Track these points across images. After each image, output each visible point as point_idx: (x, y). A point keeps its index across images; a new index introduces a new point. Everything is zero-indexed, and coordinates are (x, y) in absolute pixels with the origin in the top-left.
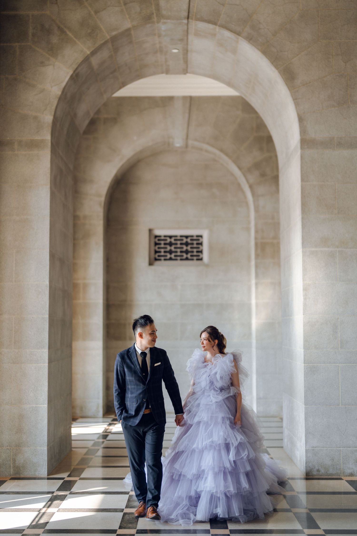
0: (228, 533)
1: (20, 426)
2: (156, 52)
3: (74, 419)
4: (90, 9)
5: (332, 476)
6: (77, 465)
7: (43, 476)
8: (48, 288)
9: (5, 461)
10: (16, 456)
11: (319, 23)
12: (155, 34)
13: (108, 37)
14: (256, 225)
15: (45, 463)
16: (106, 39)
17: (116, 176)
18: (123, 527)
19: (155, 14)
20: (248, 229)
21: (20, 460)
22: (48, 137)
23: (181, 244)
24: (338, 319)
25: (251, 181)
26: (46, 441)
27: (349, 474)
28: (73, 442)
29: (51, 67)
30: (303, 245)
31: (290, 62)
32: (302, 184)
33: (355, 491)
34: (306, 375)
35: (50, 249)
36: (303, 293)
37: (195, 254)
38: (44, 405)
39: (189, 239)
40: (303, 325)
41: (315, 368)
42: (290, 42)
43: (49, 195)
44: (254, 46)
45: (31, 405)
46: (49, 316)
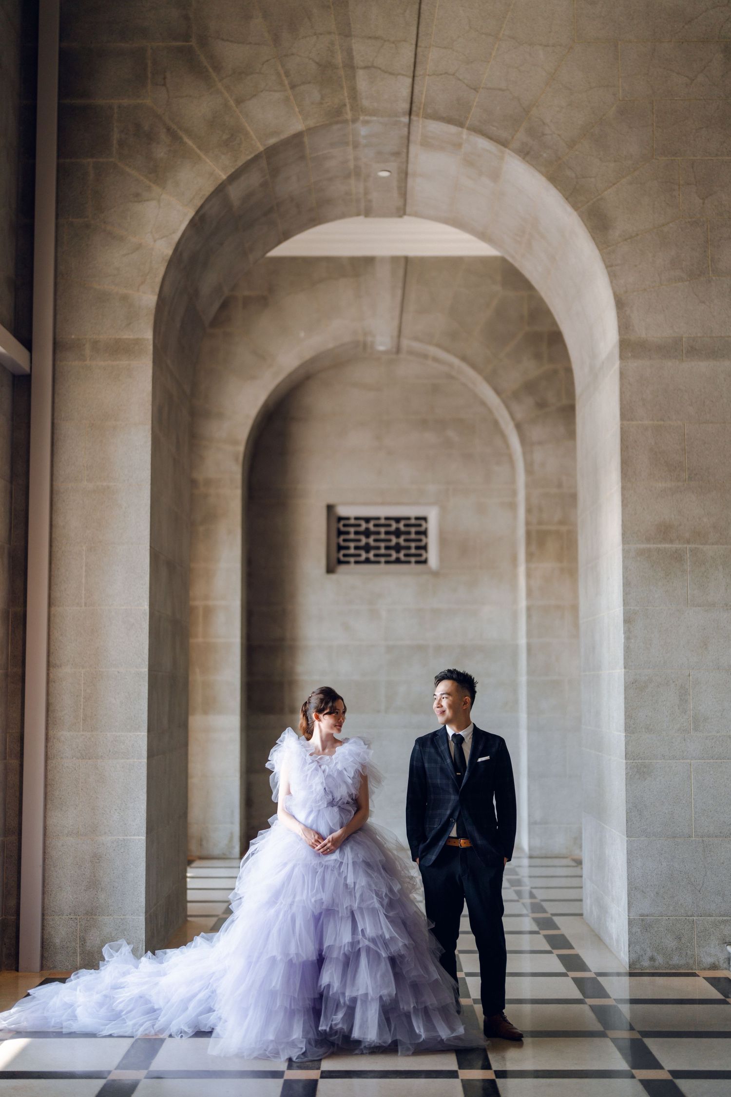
0: (493, 1077)
1: (95, 876)
2: (348, 176)
3: (190, 862)
4: (226, 95)
5: (678, 970)
8: (147, 617)
9: (66, 943)
10: (86, 932)
11: (654, 124)
12: (347, 144)
13: (261, 149)
14: (528, 499)
15: (141, 946)
16: (257, 153)
17: (266, 405)
19: (348, 107)
20: (513, 506)
21: (95, 939)
22: (148, 335)
23: (387, 533)
24: (689, 676)
25: (519, 416)
26: (143, 904)
27: (709, 966)
28: (189, 905)
29: (153, 203)
30: (623, 538)
31: (599, 197)
32: (621, 424)
33: (723, 998)
34: (630, 780)
35: (150, 544)
36: (624, 627)
37: (413, 551)
38: (139, 836)
39: (402, 523)
40: (623, 688)
41: (645, 767)
42: (600, 159)
43: (149, 443)
44: (533, 167)
45: (115, 837)
46: (149, 670)
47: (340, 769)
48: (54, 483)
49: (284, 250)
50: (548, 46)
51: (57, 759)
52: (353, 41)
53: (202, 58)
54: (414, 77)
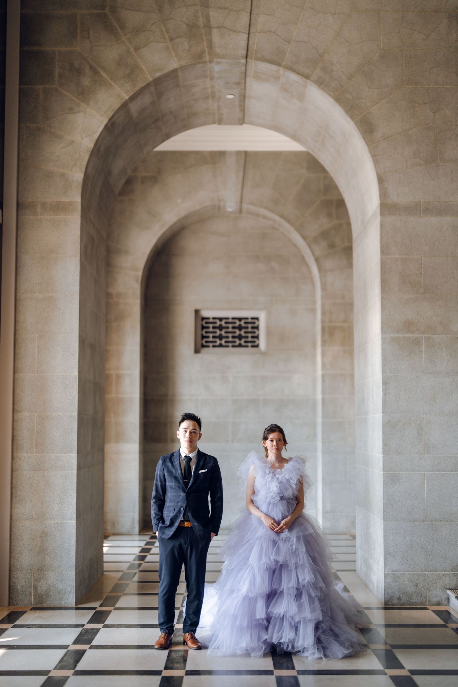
0: (296, 674)
1: (43, 546)
2: (207, 98)
3: (106, 537)
4: (128, 44)
5: (415, 606)
6: (110, 592)
7: (70, 606)
8: (77, 380)
9: (25, 588)
10: (37, 581)
11: (403, 65)
12: (206, 77)
13: (151, 79)
14: (323, 306)
15: (72, 591)
16: (148, 82)
17: (156, 246)
18: (170, 667)
19: (207, 53)
20: (313, 311)
21: (43, 586)
22: (78, 199)
23: (233, 328)
24: (424, 418)
25: (318, 253)
26: (74, 564)
27: (435, 603)
28: (105, 564)
29: (81, 115)
30: (382, 330)
31: (368, 111)
32: (381, 258)
33: (444, 623)
34: (386, 485)
35: (79, 333)
36: (382, 387)
37: (250, 339)
38: (71, 520)
39: (243, 321)
40: (382, 426)
41: (396, 476)
42: (369, 87)
43: (79, 269)
44: (326, 92)
45: (56, 521)
46: (78, 414)
47: (287, 478)
48: (17, 294)
49: (166, 146)
50: (335, 14)
51: (19, 471)
52: (210, 10)
53: (113, 21)
54: (249, 33)
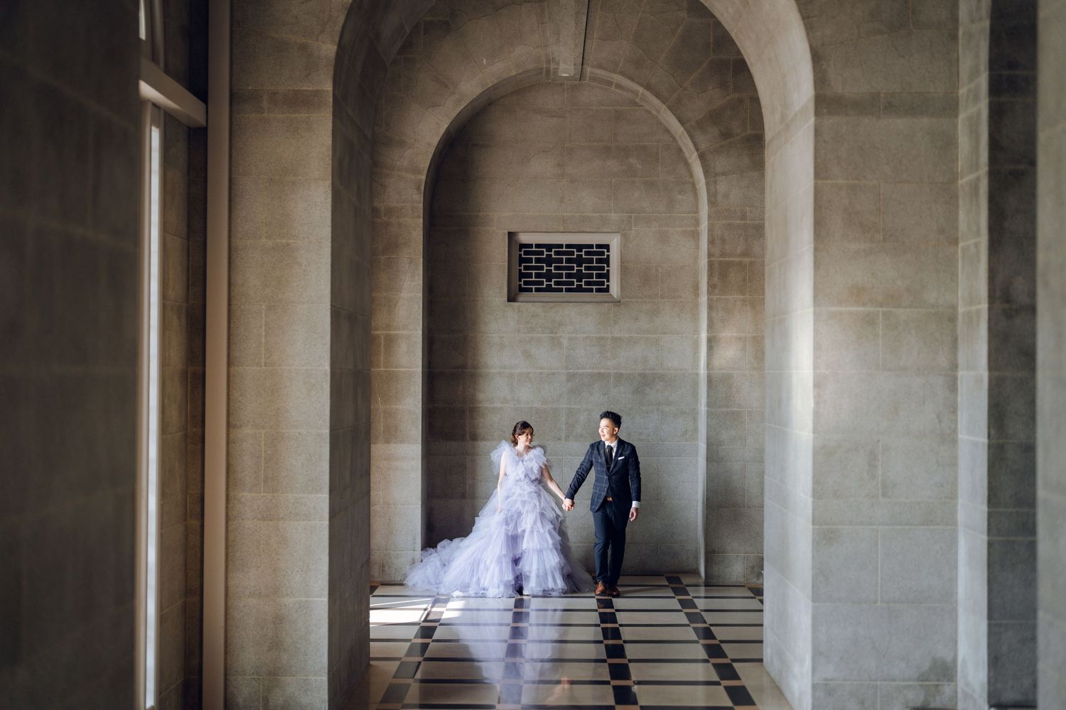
1: (277, 637)
6: (382, 703)
8: (329, 378)
9: (249, 703)
10: (269, 692)
14: (711, 230)
15: (323, 706)
17: (448, 132)
20: (695, 235)
21: (278, 699)
22: (328, 87)
23: (568, 261)
24: (878, 441)
25: (703, 147)
26: (326, 665)
30: (814, 300)
32: (816, 184)
34: (816, 544)
35: (331, 303)
36: (814, 391)
37: (594, 279)
38: (321, 597)
39: (584, 251)
40: (811, 452)
41: (832, 533)
43: (329, 200)
45: (297, 599)
46: (331, 431)
48: (232, 240)
51: (238, 520)
